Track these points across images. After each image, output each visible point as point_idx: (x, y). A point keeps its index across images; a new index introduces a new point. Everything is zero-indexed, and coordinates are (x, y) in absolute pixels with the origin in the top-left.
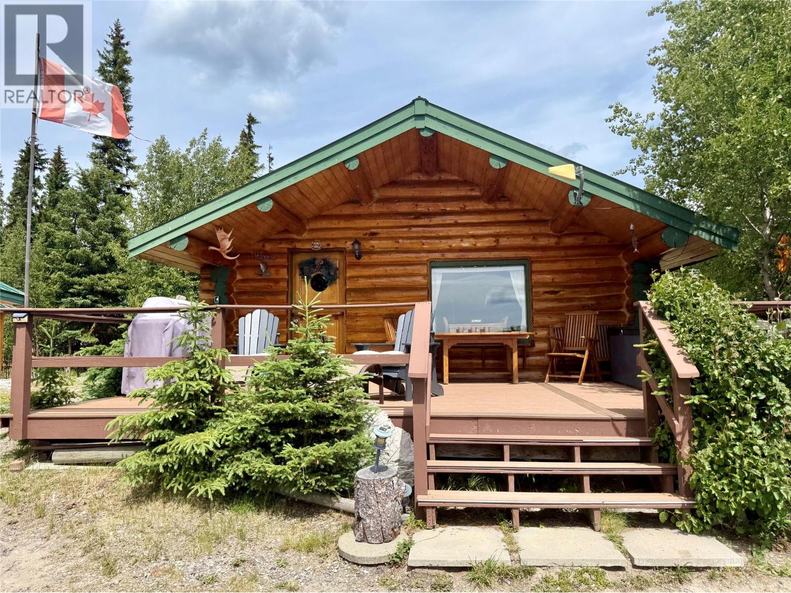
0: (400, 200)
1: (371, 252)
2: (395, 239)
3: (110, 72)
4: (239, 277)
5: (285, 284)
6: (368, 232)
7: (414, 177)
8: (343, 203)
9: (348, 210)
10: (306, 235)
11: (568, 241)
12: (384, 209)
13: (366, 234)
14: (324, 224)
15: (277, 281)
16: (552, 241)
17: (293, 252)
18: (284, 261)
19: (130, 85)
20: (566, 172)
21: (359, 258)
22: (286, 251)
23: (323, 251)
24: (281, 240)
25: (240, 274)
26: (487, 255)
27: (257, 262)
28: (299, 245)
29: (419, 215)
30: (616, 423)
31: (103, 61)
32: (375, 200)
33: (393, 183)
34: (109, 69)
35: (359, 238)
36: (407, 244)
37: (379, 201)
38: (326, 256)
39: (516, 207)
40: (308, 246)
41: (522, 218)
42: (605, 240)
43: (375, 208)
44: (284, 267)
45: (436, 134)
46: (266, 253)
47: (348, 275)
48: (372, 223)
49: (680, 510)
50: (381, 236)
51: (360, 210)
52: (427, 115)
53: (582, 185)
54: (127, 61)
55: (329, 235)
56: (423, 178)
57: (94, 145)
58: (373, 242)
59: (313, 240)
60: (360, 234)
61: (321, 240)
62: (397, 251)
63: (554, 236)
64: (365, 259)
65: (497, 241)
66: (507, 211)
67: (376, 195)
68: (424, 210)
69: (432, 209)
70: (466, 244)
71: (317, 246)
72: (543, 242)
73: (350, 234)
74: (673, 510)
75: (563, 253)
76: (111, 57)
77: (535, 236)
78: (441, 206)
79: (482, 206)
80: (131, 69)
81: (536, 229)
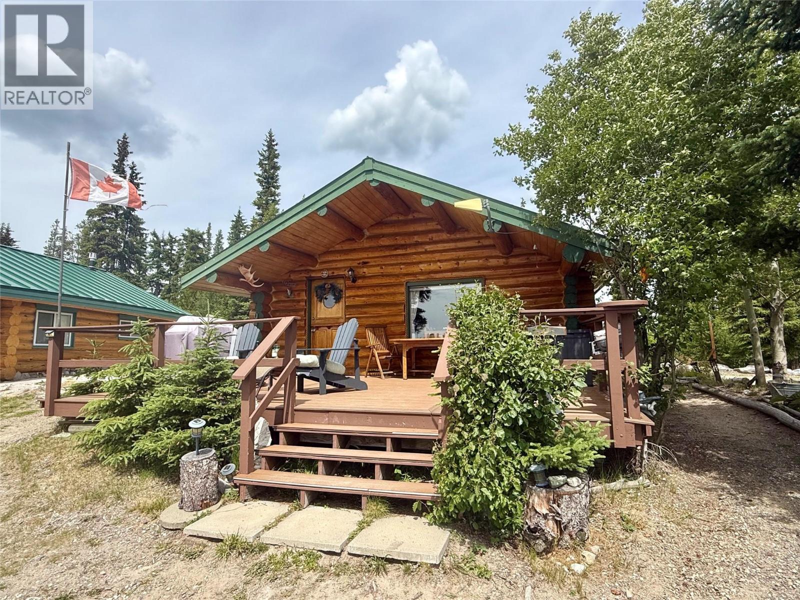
0: (383, 236)
1: (364, 277)
2: (381, 266)
3: (266, 164)
4: (274, 299)
5: (304, 304)
6: (361, 261)
7: (394, 218)
8: (343, 241)
9: (346, 247)
10: (318, 267)
11: (514, 261)
12: (373, 244)
13: (359, 264)
14: (331, 258)
15: (299, 301)
16: (502, 261)
17: (311, 280)
18: (304, 287)
19: (278, 172)
20: (474, 205)
21: (354, 281)
22: (305, 279)
23: (329, 278)
24: (300, 272)
25: (275, 297)
26: (449, 275)
27: (284, 288)
28: (313, 275)
29: (396, 247)
30: (435, 418)
31: (262, 158)
32: (366, 237)
33: (380, 224)
34: (266, 162)
35: (354, 267)
36: (390, 270)
37: (369, 238)
38: (331, 281)
39: (472, 235)
40: (319, 275)
41: (477, 244)
42: (545, 259)
43: (366, 244)
44: (303, 290)
45: (382, 183)
46: (292, 281)
47: (347, 295)
48: (365, 255)
49: (431, 502)
50: (371, 264)
51: (355, 246)
52: (373, 170)
53: (489, 213)
54: (277, 156)
55: (334, 265)
56: (401, 218)
57: (257, 213)
58: (365, 270)
59: (323, 270)
60: (355, 264)
61: (328, 270)
62: (383, 276)
63: (503, 258)
64: (360, 282)
65: (458, 264)
66: (465, 240)
67: (367, 233)
68: (403, 242)
69: (408, 242)
70: (433, 267)
71: (325, 274)
72: (493, 262)
73: (348, 264)
74: (425, 501)
75: (510, 271)
76: (266, 154)
77: (487, 258)
78: (416, 239)
79: (445, 236)
80: (279, 161)
81: (487, 252)
